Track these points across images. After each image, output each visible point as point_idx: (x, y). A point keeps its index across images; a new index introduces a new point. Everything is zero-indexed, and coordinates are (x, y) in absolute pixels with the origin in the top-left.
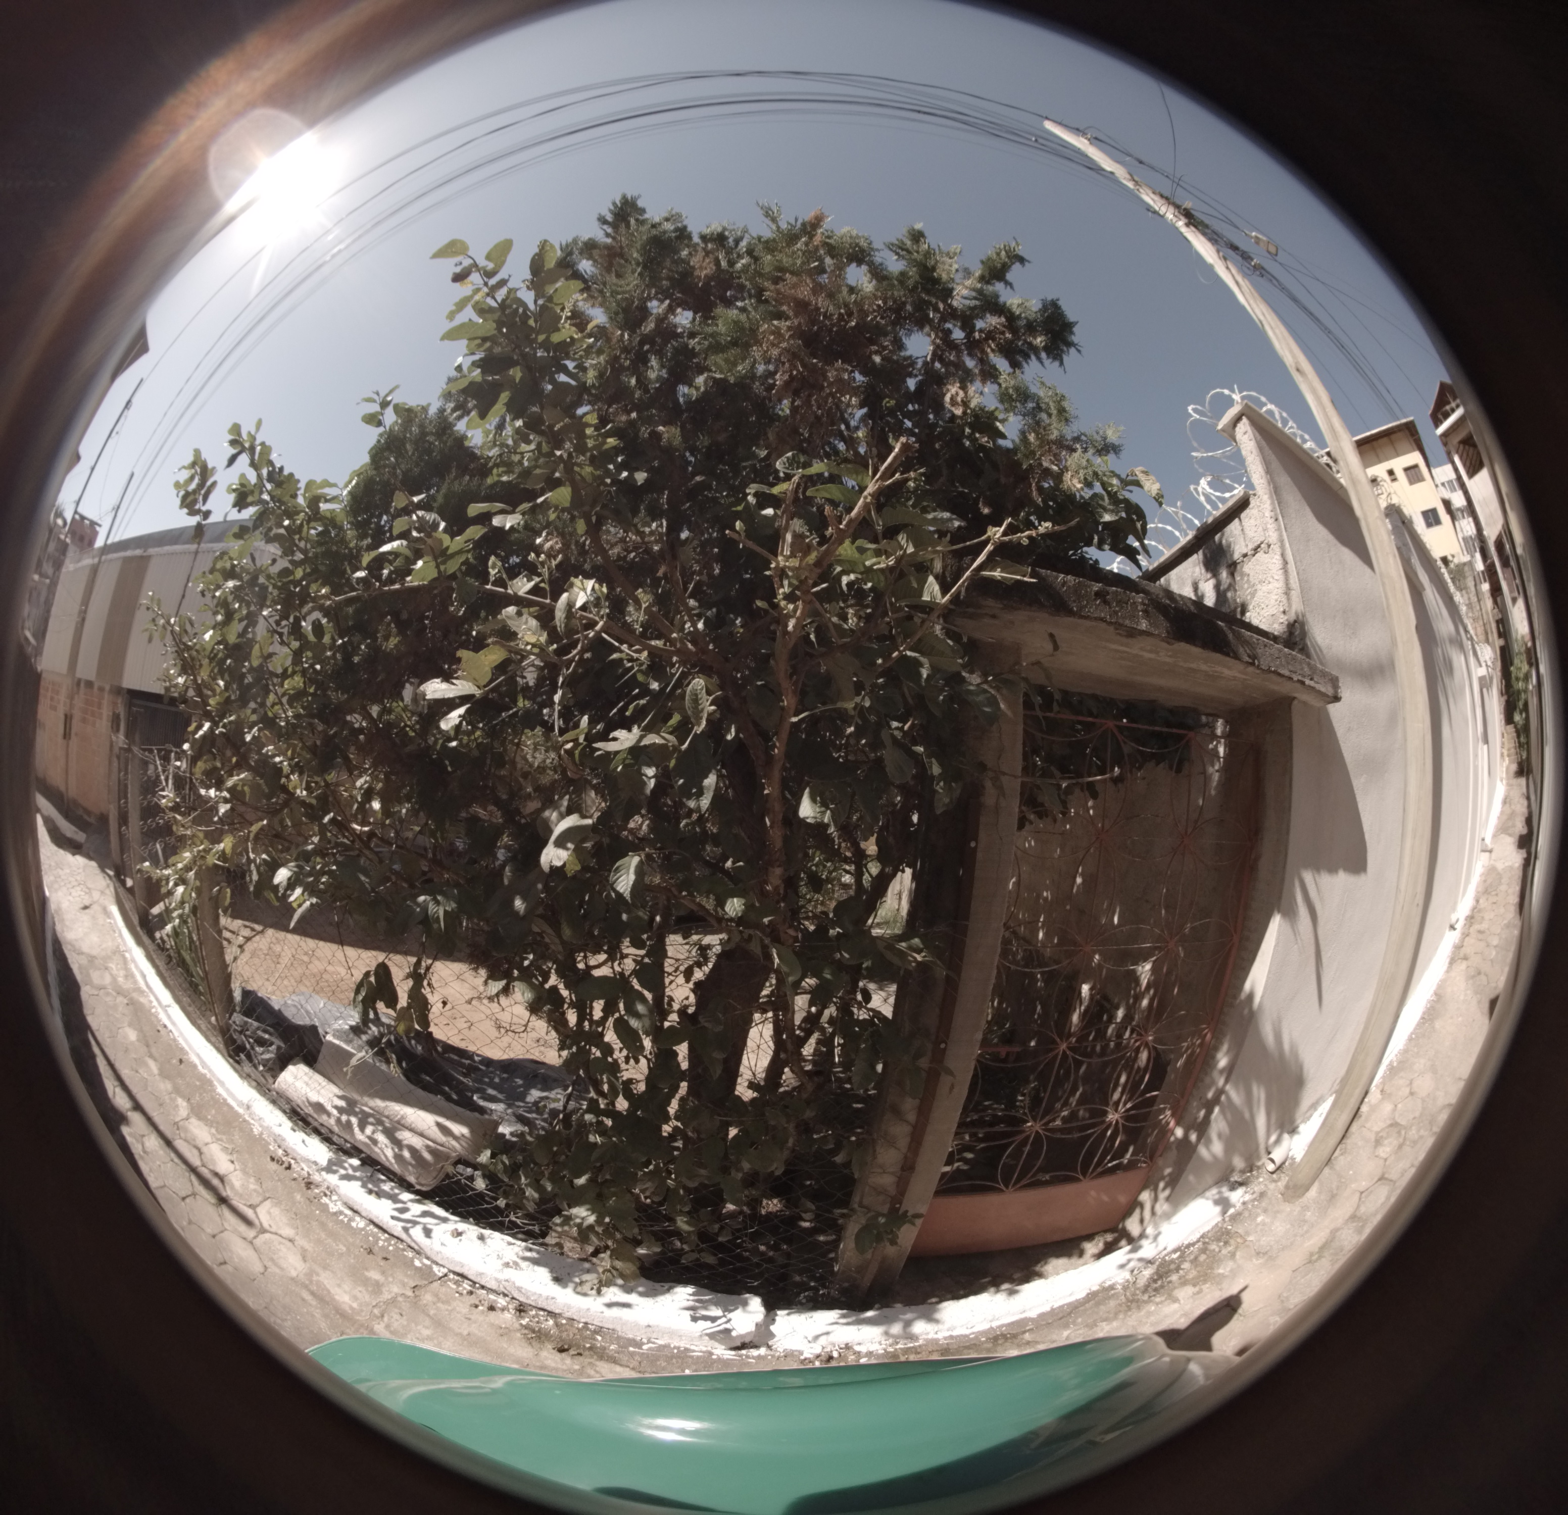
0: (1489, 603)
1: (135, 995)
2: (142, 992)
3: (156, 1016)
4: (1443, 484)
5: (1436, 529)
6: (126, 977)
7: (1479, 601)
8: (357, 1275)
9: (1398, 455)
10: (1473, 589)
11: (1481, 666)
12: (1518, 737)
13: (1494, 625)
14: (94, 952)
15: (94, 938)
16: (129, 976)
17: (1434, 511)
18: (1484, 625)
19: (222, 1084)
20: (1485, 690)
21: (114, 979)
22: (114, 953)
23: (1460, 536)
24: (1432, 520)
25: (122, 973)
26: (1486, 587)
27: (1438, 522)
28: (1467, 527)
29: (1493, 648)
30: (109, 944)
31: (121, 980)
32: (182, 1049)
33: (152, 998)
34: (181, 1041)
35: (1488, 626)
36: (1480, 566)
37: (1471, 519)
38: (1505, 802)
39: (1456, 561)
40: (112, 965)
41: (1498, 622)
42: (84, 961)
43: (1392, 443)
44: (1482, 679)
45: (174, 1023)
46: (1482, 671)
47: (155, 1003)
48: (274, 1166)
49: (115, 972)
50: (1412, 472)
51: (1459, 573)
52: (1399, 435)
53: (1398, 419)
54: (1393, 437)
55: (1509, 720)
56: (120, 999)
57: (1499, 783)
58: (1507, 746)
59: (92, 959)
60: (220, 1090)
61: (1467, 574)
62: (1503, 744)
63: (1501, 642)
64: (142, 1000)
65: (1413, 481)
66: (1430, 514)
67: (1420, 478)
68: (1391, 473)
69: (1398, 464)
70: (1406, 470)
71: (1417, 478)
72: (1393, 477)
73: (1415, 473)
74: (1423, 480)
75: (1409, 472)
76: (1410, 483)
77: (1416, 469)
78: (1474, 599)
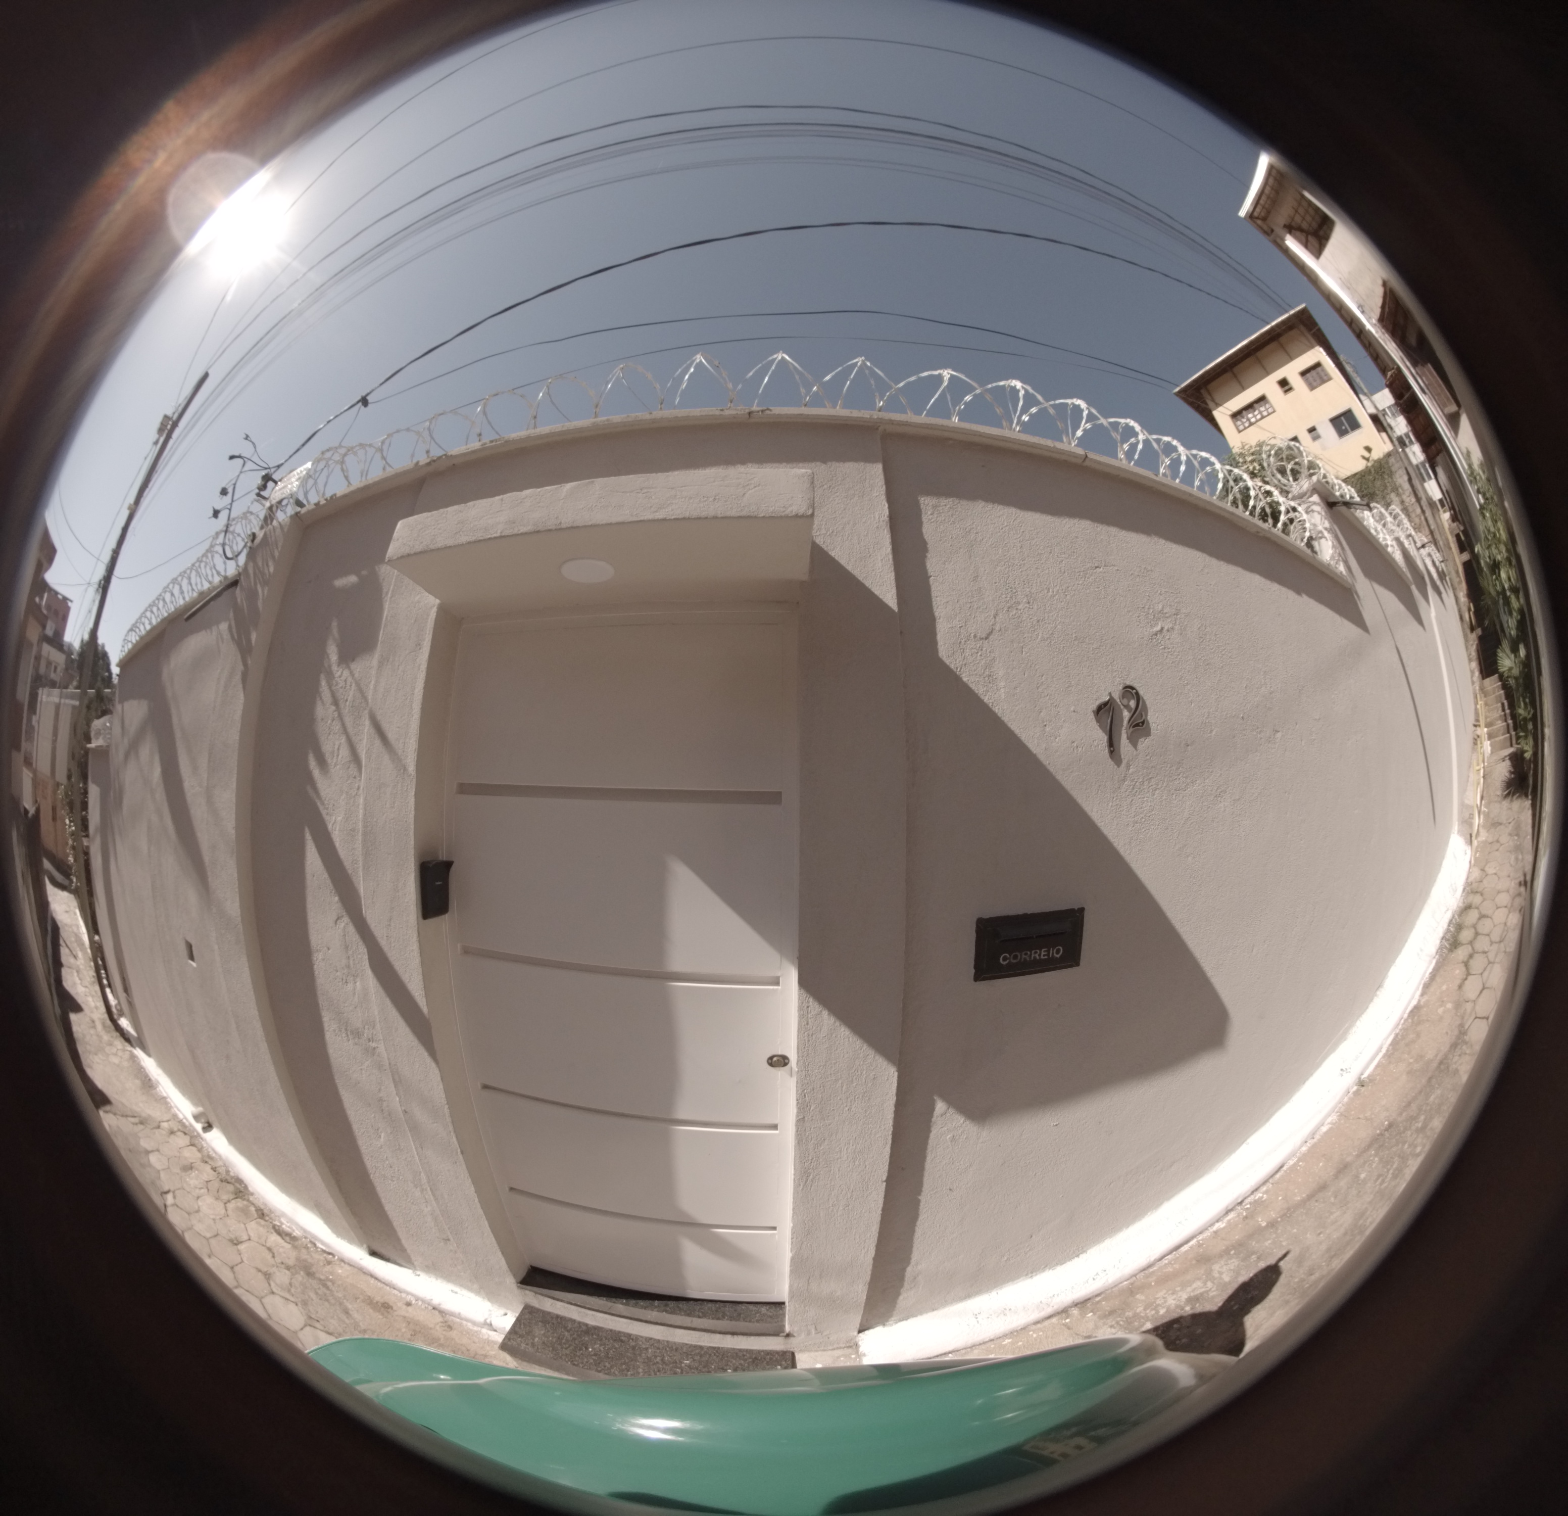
9: (1291, 358)
10: (1407, 486)
17: (1347, 415)
18: (1432, 533)
24: (1346, 425)
27: (1354, 425)
43: (1282, 347)
52: (1293, 333)
53: (1287, 312)
54: (1283, 339)
65: (1315, 384)
66: (1342, 418)
67: (1325, 379)
68: (1284, 383)
69: (1292, 370)
70: (1303, 374)
71: (1321, 378)
72: (1287, 388)
73: (1318, 373)
74: (1330, 379)
75: (1308, 375)
76: (1312, 387)
77: (1319, 369)
78: (1410, 500)
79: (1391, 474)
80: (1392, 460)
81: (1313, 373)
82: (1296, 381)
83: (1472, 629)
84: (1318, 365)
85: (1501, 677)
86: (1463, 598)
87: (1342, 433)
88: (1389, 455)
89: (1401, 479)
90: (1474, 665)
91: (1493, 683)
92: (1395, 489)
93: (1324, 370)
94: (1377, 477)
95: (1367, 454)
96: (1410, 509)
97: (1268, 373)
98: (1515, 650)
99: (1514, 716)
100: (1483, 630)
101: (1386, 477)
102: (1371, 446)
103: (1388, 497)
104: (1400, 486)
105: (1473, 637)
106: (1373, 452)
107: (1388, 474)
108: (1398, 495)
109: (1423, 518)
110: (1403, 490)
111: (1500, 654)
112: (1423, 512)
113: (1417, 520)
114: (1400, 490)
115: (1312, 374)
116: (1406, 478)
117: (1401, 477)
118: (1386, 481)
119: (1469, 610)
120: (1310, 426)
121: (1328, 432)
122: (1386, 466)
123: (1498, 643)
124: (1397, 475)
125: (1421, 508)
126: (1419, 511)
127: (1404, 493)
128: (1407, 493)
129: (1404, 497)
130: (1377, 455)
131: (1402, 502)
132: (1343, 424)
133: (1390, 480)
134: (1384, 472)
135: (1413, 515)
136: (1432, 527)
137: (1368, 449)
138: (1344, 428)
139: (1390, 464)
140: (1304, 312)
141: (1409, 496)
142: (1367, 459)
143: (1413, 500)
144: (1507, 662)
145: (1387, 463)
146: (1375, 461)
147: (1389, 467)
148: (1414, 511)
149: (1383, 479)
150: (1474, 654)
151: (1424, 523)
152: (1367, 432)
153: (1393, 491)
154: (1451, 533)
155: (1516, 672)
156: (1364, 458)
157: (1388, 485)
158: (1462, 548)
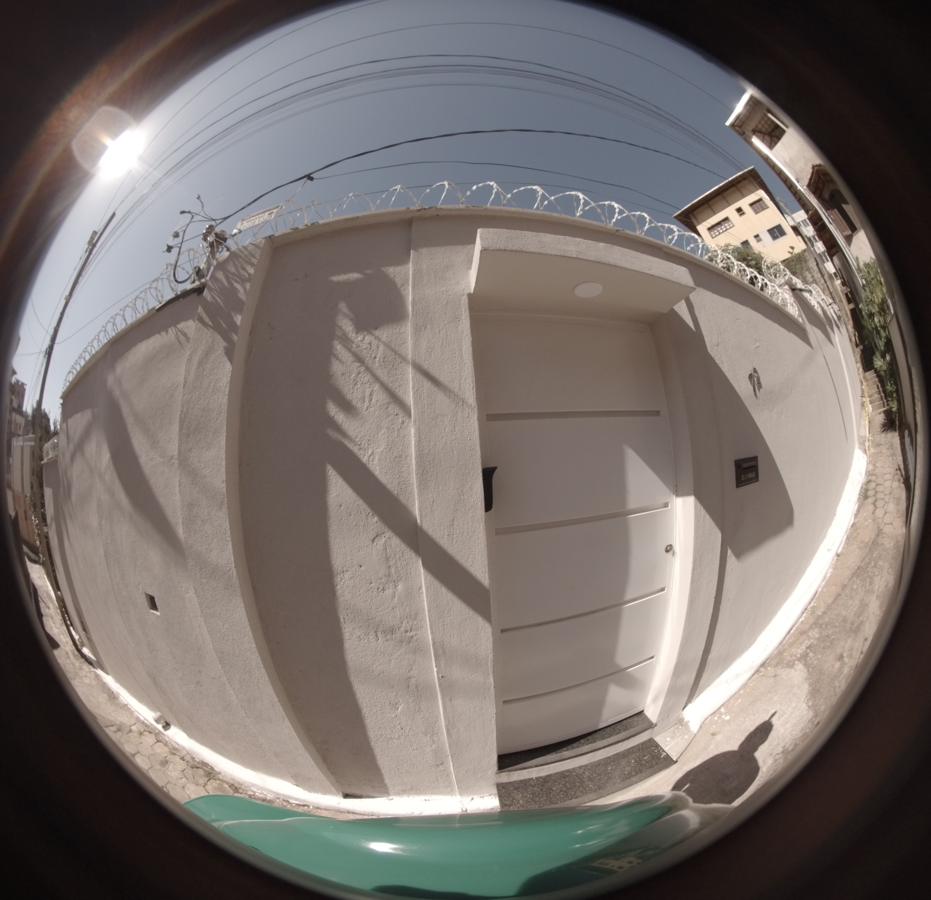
9: (744, 196)
17: (778, 227)
24: (778, 234)
43: (739, 190)
52: (746, 182)
54: (739, 186)
65: (758, 211)
66: (775, 230)
67: (765, 207)
68: (739, 210)
69: (744, 203)
70: (751, 205)
71: (762, 207)
72: (741, 213)
73: (760, 205)
74: (767, 207)
75: (754, 206)
76: (757, 212)
77: (761, 202)
79: (806, 261)
80: (806, 254)
81: (758, 204)
82: (747, 209)
83: (857, 346)
84: (760, 200)
85: (876, 371)
86: (851, 329)
87: (775, 238)
88: (804, 251)
89: (812, 264)
90: (859, 365)
91: (871, 374)
92: (808, 269)
93: (764, 203)
94: (797, 263)
95: (791, 250)
96: (818, 281)
97: (730, 205)
98: (883, 357)
99: (885, 391)
100: (864, 346)
101: (803, 263)
102: (794, 246)
103: (804, 274)
104: (812, 268)
105: (858, 350)
106: (795, 249)
107: (804, 261)
108: (810, 272)
109: (825, 285)
110: (813, 270)
111: (875, 359)
112: (826, 282)
113: (822, 287)
114: (812, 270)
115: (757, 206)
116: (815, 263)
117: (812, 263)
118: (803, 265)
119: (855, 336)
120: (755, 234)
121: (766, 237)
122: (803, 257)
123: (873, 353)
124: (810, 262)
125: (825, 280)
126: (823, 281)
127: (814, 272)
128: (816, 272)
129: (814, 274)
130: (797, 251)
131: (813, 277)
132: (776, 233)
133: (805, 265)
134: (802, 260)
135: (819, 284)
136: (831, 290)
137: (792, 248)
138: (776, 235)
139: (805, 256)
140: (752, 170)
141: (817, 273)
142: (792, 253)
143: (820, 275)
144: (879, 363)
145: (804, 255)
146: (796, 254)
147: (805, 258)
148: (820, 281)
149: (801, 264)
150: (859, 359)
151: (826, 288)
152: (791, 238)
153: (807, 270)
154: (842, 292)
155: (885, 368)
156: (789, 252)
157: (804, 267)
158: (849, 301)
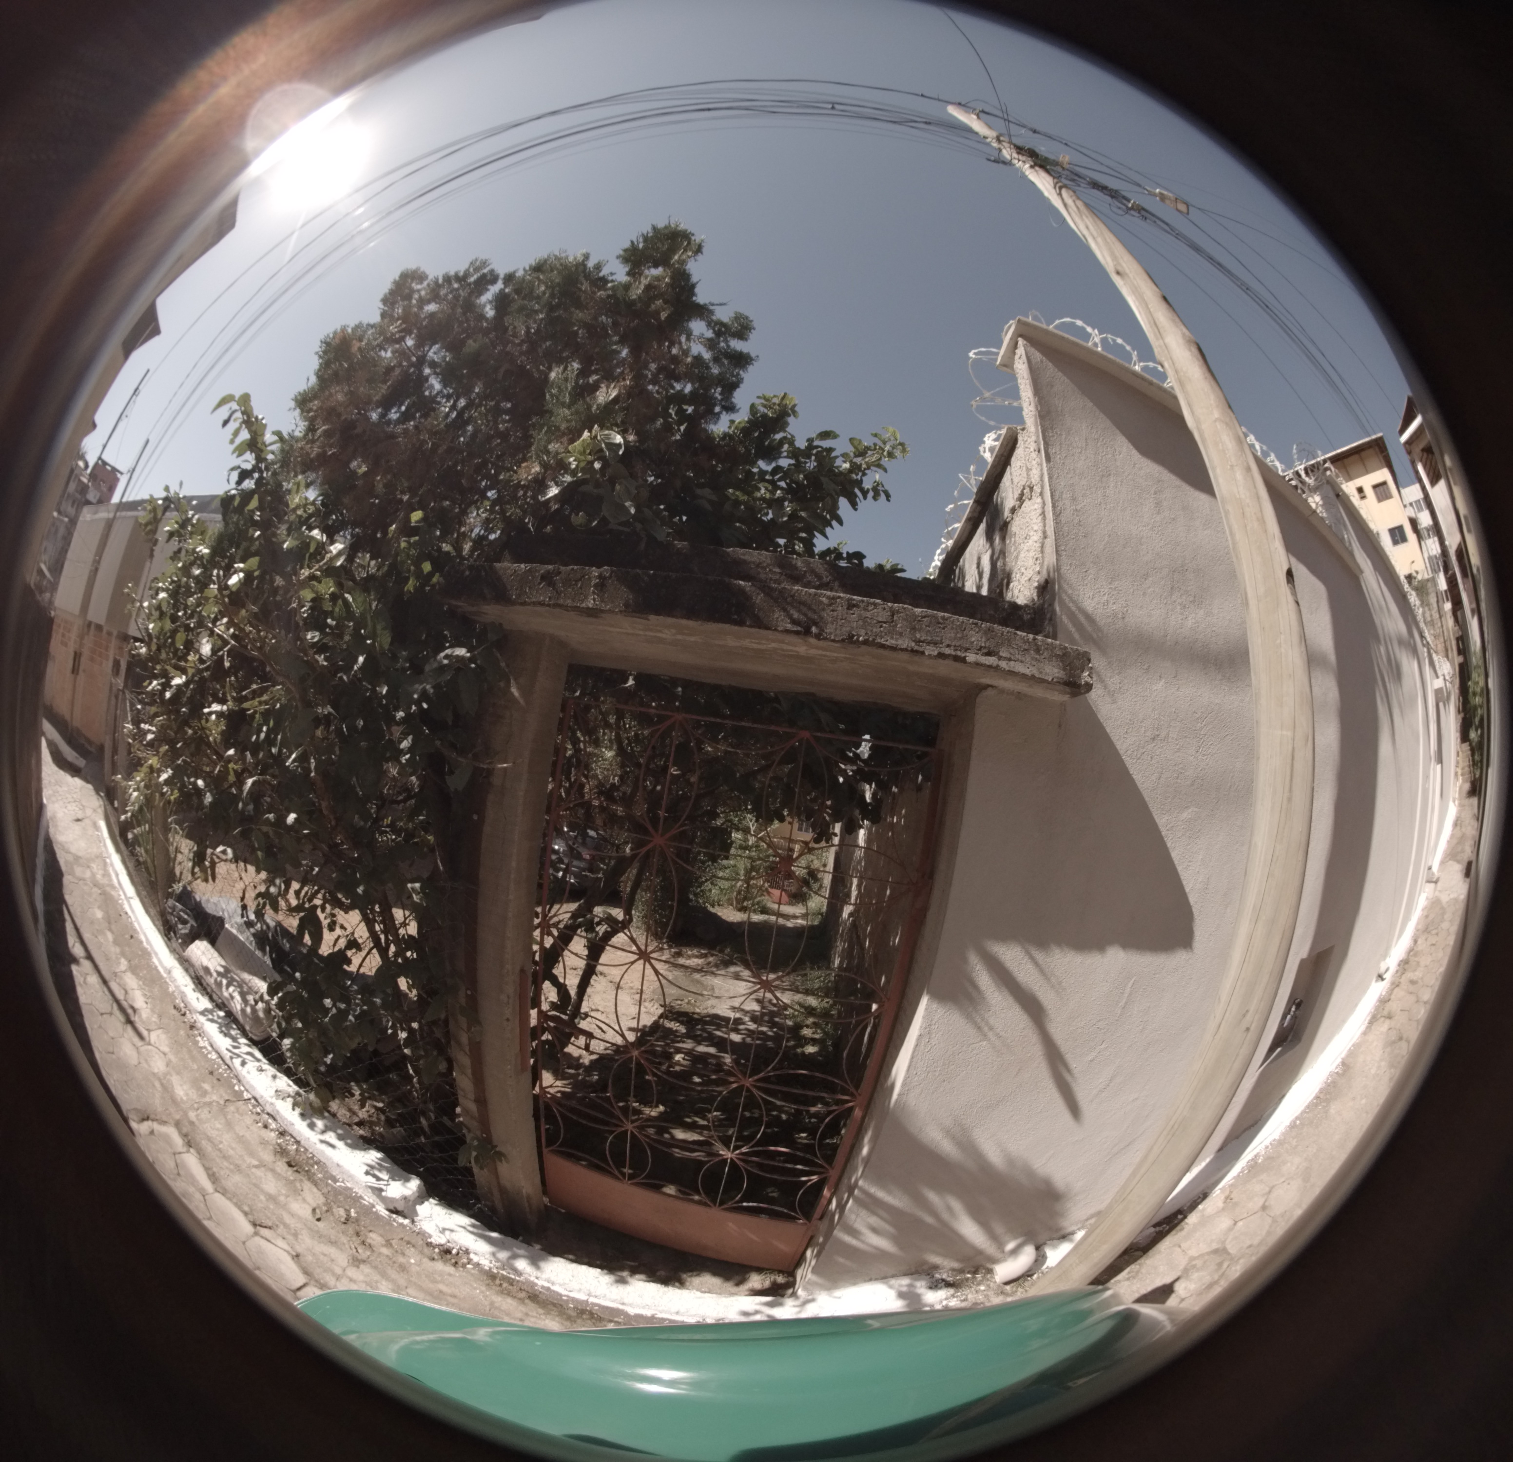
0: (1450, 622)
1: (108, 889)
2: (113, 887)
3: (121, 905)
4: (1411, 504)
5: (1402, 547)
6: (104, 875)
7: (1441, 617)
8: (196, 1084)
9: (1367, 472)
10: (1435, 605)
11: (1437, 677)
12: (1473, 755)
13: (1454, 643)
14: (80, 854)
15: (82, 844)
16: (106, 875)
17: (1400, 529)
18: (1445, 642)
19: (156, 954)
20: (1441, 705)
21: (93, 875)
22: (97, 857)
23: (1426, 556)
24: (1398, 538)
25: (101, 872)
26: (1448, 606)
27: (1404, 539)
28: (1433, 546)
29: (1452, 664)
30: (94, 850)
31: (99, 877)
32: (135, 930)
33: (121, 893)
34: (136, 924)
35: (1448, 643)
36: (1443, 585)
37: (1436, 539)
38: (1455, 824)
39: (1419, 577)
40: (94, 865)
41: (1458, 639)
42: (70, 858)
43: (1362, 460)
44: (1438, 692)
45: (133, 911)
46: (1439, 683)
47: (123, 897)
48: (174, 1012)
49: (95, 870)
50: (1380, 488)
51: (1422, 589)
52: (1370, 452)
53: (1369, 435)
54: (1363, 454)
55: (1464, 737)
56: (95, 890)
57: (1451, 804)
58: (1461, 765)
59: (77, 858)
60: (155, 960)
61: (1430, 590)
62: (1458, 762)
63: (1460, 659)
64: (113, 893)
65: (1381, 498)
66: (1396, 531)
67: (1388, 497)
68: (1361, 490)
69: (1367, 482)
70: (1374, 487)
71: (1385, 495)
72: (1363, 494)
73: (1384, 490)
74: (1391, 498)
75: (1377, 490)
76: (1379, 501)
77: (1385, 487)
78: (1436, 616)
84: (1384, 483)
86: (1457, 691)
87: (1395, 542)
88: (1428, 580)
91: (1466, 747)
92: (1428, 605)
93: (1388, 489)
97: (1350, 478)
99: (1473, 760)
100: (1465, 714)
104: (1432, 604)
105: (1460, 718)
107: (1426, 594)
108: (1429, 609)
111: (1472, 729)
114: (1431, 607)
115: (1381, 491)
117: (1434, 598)
119: (1459, 704)
121: (1386, 539)
122: (1427, 585)
123: (1471, 726)
124: (1431, 596)
132: (1397, 536)
133: (1426, 598)
134: (1423, 591)
140: (1381, 439)
144: (1474, 734)
145: (1427, 583)
147: (1428, 588)
150: (1459, 728)
152: (1414, 549)
155: (1478, 739)
157: (1425, 601)
158: (1460, 652)
